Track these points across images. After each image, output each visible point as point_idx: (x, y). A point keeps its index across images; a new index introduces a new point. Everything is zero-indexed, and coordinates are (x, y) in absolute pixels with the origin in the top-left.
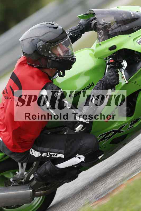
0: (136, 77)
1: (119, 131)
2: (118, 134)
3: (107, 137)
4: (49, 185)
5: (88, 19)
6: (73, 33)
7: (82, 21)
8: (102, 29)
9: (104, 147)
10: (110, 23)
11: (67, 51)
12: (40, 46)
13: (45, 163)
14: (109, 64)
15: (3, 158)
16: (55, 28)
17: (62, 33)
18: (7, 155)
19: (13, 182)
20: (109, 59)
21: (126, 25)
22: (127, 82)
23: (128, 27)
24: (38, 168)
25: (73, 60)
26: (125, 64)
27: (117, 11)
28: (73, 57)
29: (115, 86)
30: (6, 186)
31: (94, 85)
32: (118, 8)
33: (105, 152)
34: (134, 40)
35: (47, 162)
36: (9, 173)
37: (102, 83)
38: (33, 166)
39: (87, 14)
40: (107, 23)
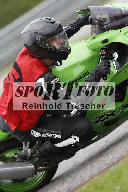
0: (126, 67)
1: (111, 115)
2: (111, 118)
3: (100, 120)
4: (50, 162)
5: (85, 14)
6: (72, 26)
7: (80, 16)
8: (97, 24)
9: (99, 128)
10: (105, 18)
11: (63, 44)
12: (38, 39)
13: (46, 142)
14: (102, 55)
15: (8, 137)
16: (52, 23)
17: (58, 28)
18: (11, 135)
19: (18, 158)
20: (102, 50)
21: (117, 21)
22: (118, 72)
23: (119, 22)
24: (40, 146)
25: (68, 51)
26: (116, 55)
27: (111, 8)
28: (68, 48)
29: (107, 75)
30: (13, 162)
31: (89, 74)
32: (111, 4)
33: (99, 133)
34: (124, 34)
35: (47, 141)
36: (16, 150)
37: (95, 73)
38: (36, 144)
39: (84, 10)
40: (102, 18)
